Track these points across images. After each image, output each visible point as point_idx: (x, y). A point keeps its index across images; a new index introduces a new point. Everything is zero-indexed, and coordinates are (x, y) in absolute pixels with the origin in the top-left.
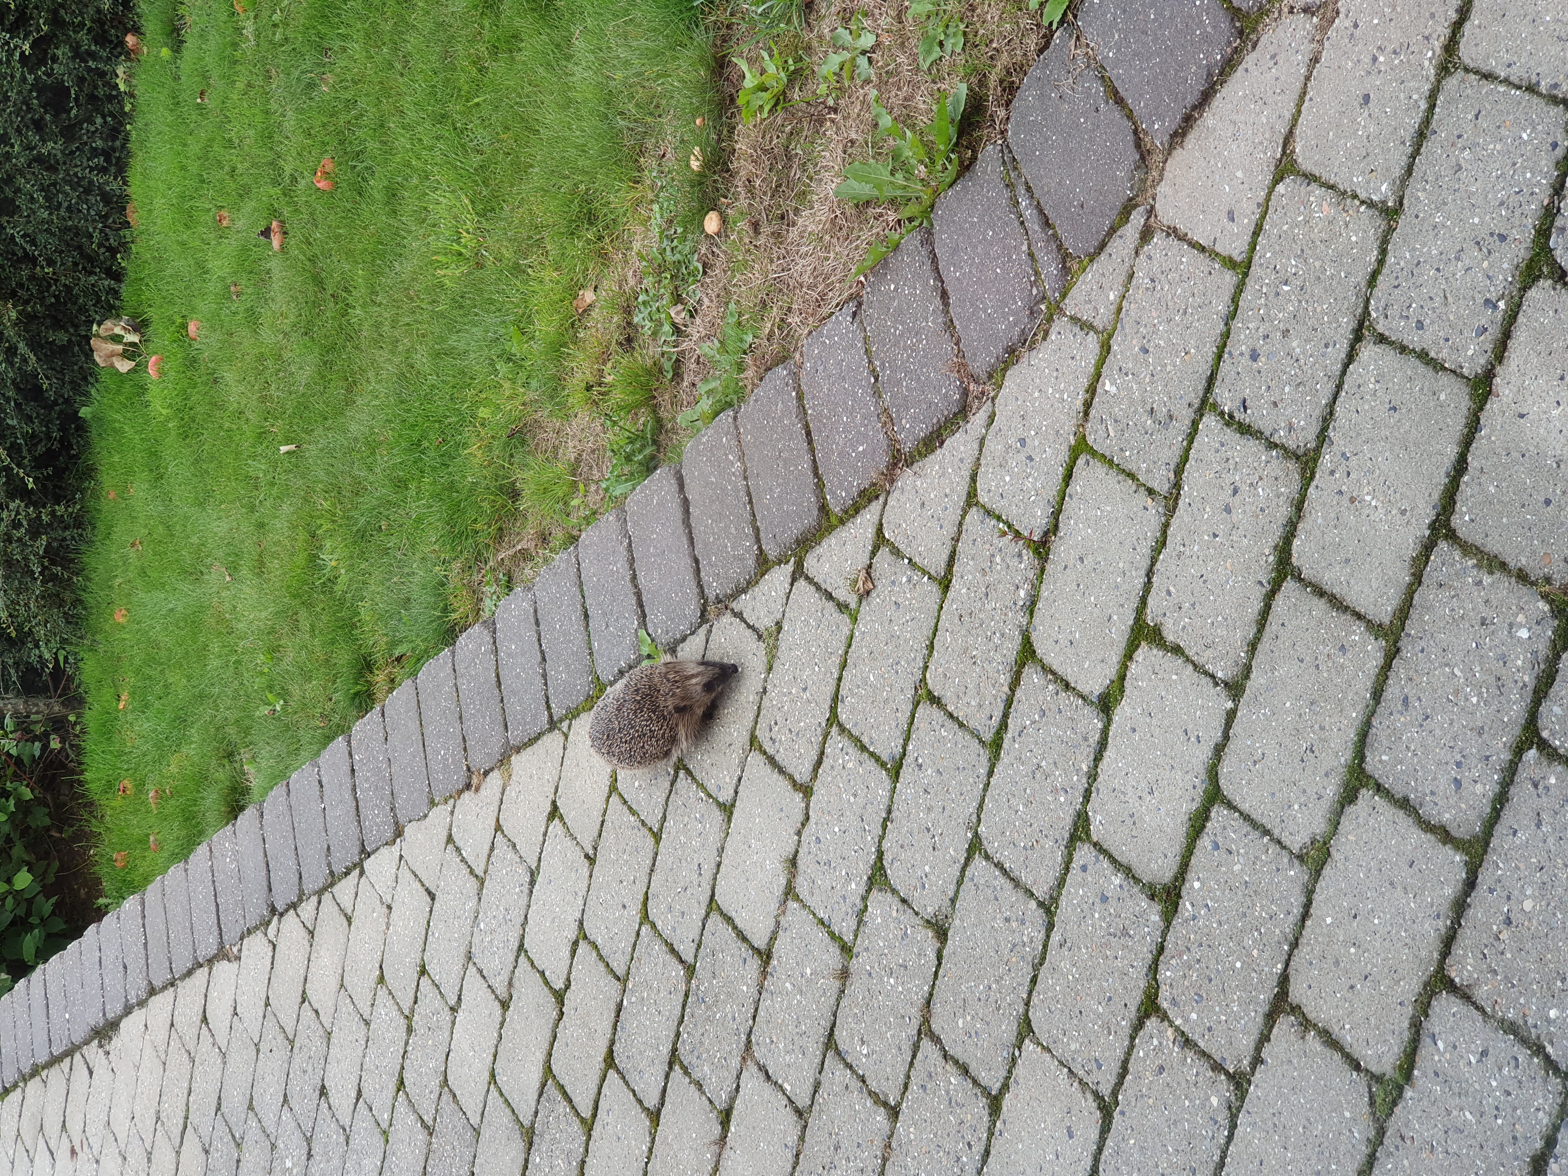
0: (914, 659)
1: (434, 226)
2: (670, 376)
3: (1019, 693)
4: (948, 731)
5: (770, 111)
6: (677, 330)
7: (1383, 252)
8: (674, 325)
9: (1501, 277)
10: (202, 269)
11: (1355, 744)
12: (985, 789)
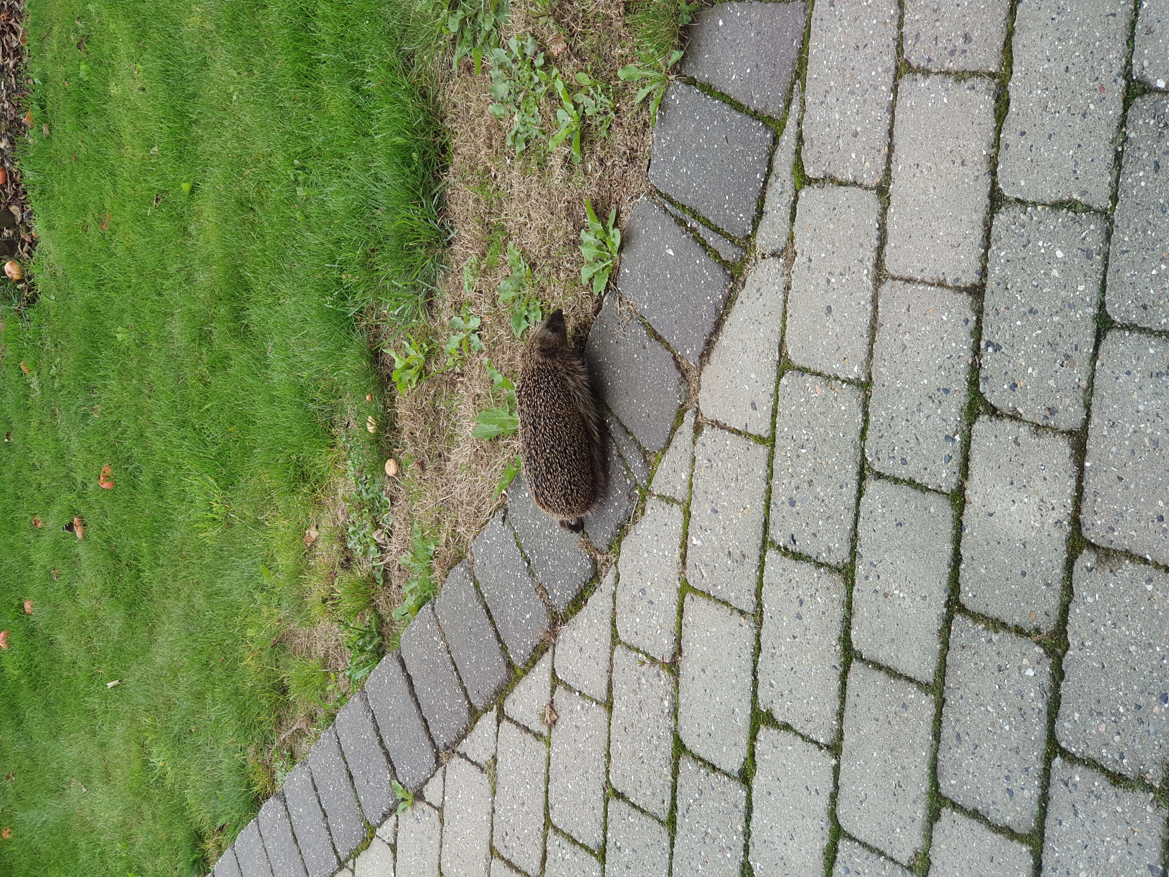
0: (598, 767)
1: (192, 502)
2: (381, 583)
3: (680, 780)
4: (634, 818)
5: (417, 381)
6: (381, 549)
7: (866, 414)
8: (377, 545)
9: (952, 419)
10: (27, 561)
11: (929, 775)
12: (671, 858)
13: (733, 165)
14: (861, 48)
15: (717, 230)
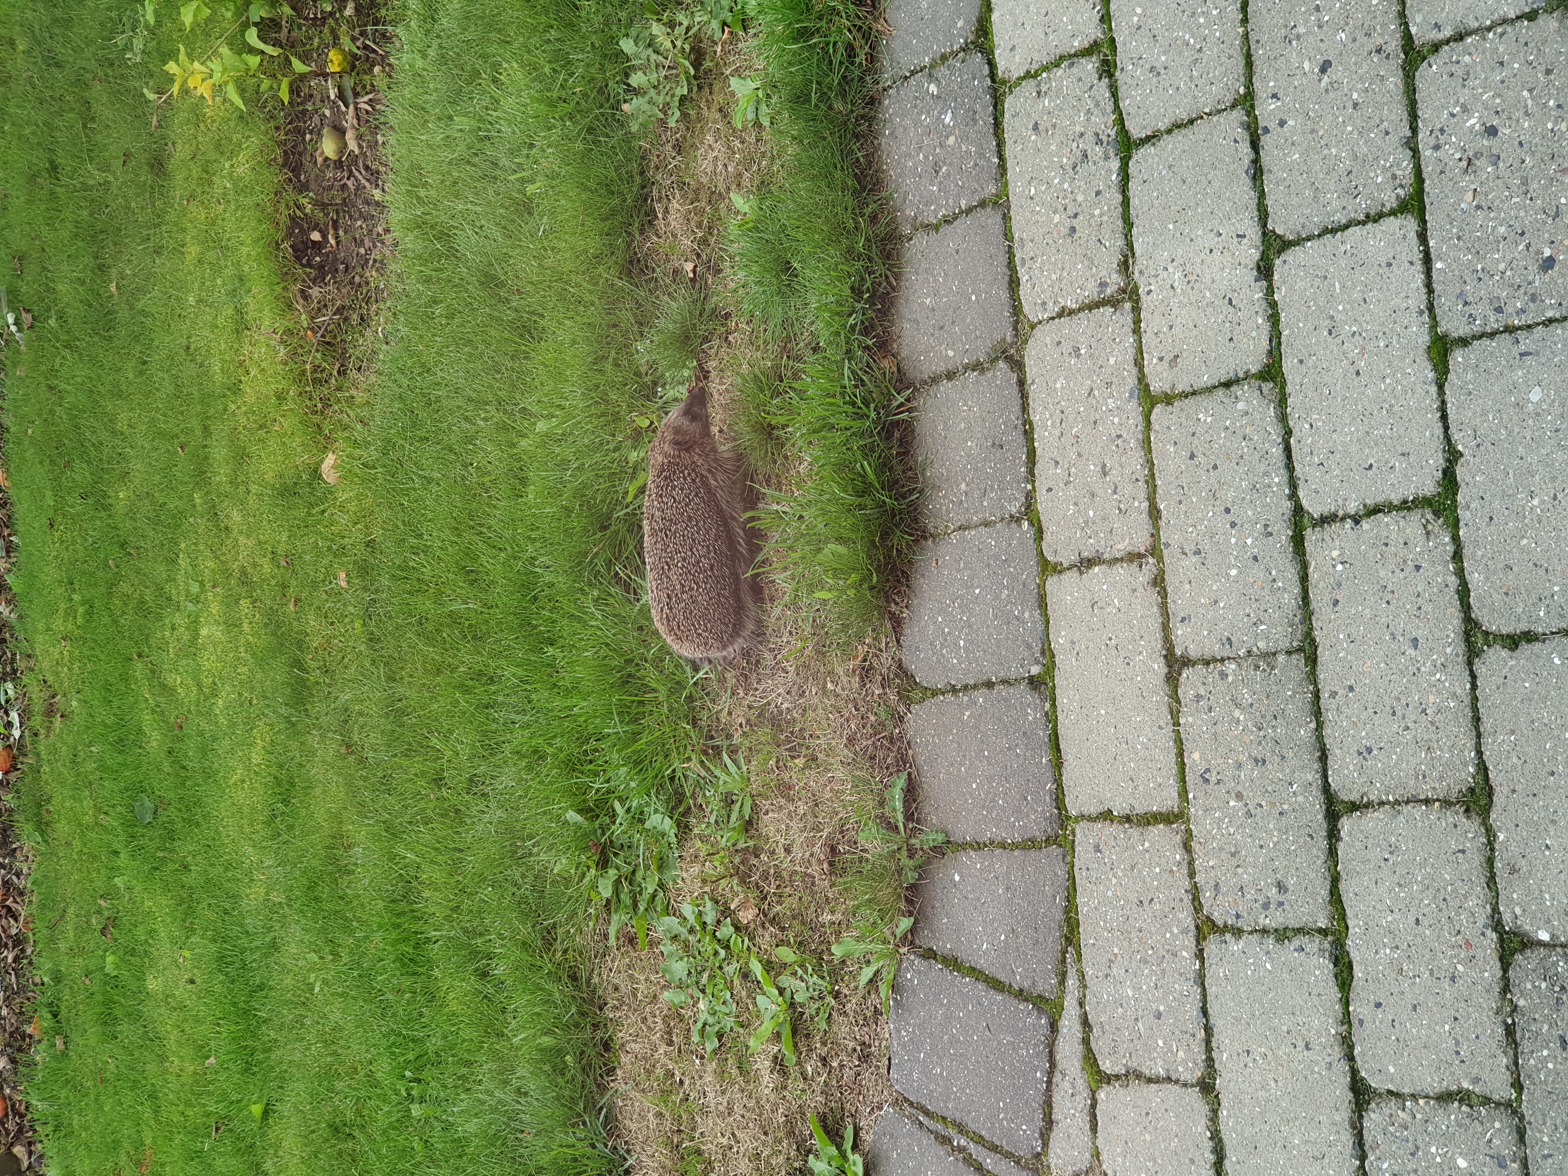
13: (1003, 1062)
14: (1146, 904)
15: (994, 1148)
